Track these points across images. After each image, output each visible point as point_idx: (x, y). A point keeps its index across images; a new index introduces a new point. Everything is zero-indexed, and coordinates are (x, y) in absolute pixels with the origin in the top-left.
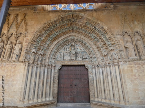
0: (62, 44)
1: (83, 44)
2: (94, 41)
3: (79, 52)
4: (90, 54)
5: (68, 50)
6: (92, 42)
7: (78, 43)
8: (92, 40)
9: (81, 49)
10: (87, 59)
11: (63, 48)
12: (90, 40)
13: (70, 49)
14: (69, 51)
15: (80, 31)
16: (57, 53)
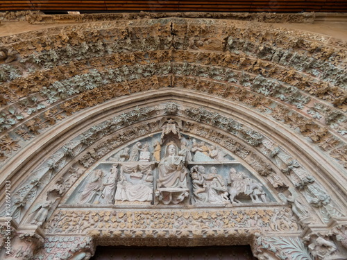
0: (121, 131)
1: (218, 129)
2: (273, 106)
3: (201, 168)
4: (264, 175)
5: (145, 155)
6: (263, 111)
7: (195, 130)
8: (264, 105)
9: (213, 153)
10: (258, 201)
11: (123, 150)
12: (255, 106)
13: (157, 154)
14: (150, 160)
15: (205, 78)
16: (80, 170)
